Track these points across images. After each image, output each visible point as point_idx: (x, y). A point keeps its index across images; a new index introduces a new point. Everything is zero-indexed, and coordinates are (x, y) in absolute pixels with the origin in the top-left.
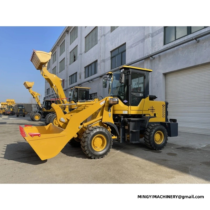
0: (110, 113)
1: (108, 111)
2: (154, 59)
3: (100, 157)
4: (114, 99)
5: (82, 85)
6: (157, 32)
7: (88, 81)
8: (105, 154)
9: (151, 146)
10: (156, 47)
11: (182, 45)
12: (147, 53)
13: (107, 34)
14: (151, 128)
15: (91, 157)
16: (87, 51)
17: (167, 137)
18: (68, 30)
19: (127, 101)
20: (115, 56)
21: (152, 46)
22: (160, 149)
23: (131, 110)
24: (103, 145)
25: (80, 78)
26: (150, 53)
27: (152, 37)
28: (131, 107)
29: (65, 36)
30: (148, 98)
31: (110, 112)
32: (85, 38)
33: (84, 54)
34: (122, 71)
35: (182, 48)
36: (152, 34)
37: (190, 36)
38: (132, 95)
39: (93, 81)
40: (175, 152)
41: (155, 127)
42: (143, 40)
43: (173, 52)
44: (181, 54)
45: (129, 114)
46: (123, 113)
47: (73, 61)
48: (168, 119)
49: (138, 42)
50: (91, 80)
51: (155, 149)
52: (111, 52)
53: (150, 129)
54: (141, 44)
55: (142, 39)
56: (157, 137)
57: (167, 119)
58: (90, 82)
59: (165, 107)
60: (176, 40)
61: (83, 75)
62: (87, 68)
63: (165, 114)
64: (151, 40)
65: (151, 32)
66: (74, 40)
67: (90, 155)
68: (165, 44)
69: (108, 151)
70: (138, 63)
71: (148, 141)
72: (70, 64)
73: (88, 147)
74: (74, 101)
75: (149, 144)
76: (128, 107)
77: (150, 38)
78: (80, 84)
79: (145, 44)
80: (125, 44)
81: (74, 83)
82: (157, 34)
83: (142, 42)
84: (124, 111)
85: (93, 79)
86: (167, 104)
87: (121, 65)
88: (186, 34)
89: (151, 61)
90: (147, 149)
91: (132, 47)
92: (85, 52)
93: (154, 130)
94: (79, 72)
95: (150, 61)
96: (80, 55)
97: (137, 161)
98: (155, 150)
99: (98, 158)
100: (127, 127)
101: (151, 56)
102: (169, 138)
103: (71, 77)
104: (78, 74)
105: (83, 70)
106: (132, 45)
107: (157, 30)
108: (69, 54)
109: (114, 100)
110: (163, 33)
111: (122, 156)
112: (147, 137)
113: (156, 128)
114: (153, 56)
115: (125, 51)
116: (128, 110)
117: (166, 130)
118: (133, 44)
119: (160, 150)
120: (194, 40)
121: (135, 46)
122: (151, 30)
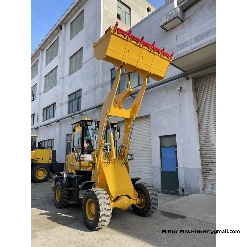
5: (39, 129)
6: (106, 83)
7: (45, 125)
13: (65, 77)
16: (46, 92)
20: (72, 101)
21: (102, 96)
25: (37, 120)
26: (100, 103)
27: (102, 87)
32: (45, 77)
33: (43, 94)
36: (102, 85)
42: (95, 89)
49: (91, 90)
52: (69, 96)
54: (93, 93)
58: (47, 126)
60: (119, 93)
61: (41, 118)
62: (46, 110)
64: (101, 90)
65: (101, 83)
70: (91, 110)
78: (37, 128)
79: (96, 93)
80: (81, 90)
82: (106, 85)
83: (94, 91)
85: (50, 123)
87: (77, 110)
91: (87, 94)
92: (44, 92)
94: (37, 114)
95: (100, 110)
101: (100, 106)
104: (35, 116)
105: (41, 111)
107: (106, 81)
115: (81, 97)
118: (87, 91)
121: (89, 93)
122: (101, 81)
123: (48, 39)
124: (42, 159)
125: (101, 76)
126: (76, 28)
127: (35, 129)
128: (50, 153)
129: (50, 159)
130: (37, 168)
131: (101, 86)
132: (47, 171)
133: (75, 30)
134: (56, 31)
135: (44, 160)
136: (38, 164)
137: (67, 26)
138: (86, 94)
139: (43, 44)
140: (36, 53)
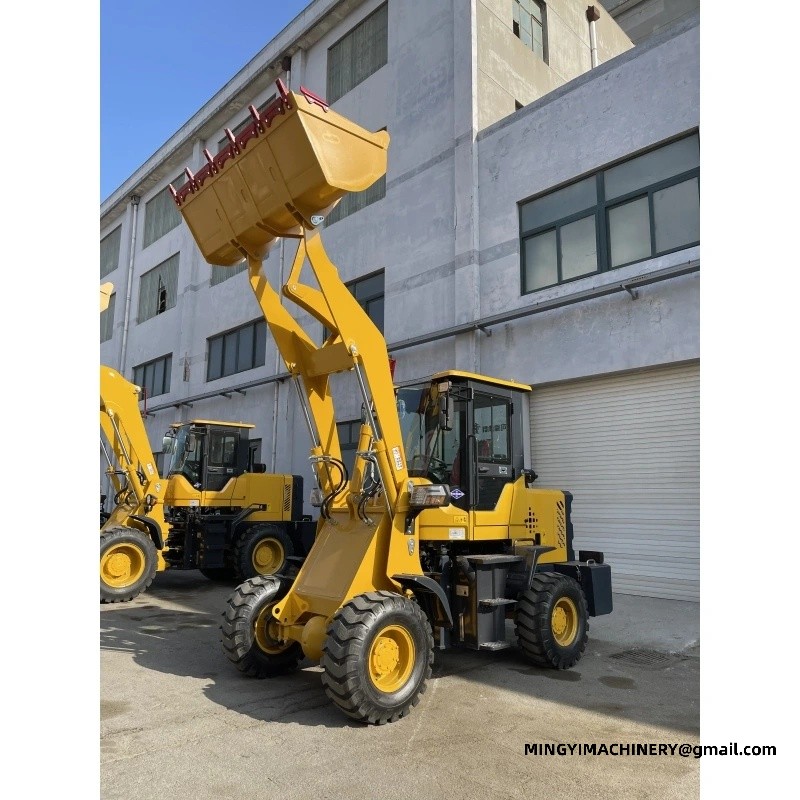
0: (411, 537)
1: (406, 532)
2: (488, 336)
3: (395, 717)
4: (433, 488)
5: (192, 406)
6: (499, 250)
7: (223, 394)
8: (412, 699)
9: (544, 654)
10: (495, 296)
11: (582, 303)
12: (467, 314)
14: (539, 588)
15: (367, 717)
16: (222, 280)
17: (585, 618)
18: (137, 191)
19: (463, 494)
21: (483, 293)
22: (571, 666)
23: (475, 525)
24: (401, 667)
25: (186, 378)
26: (477, 317)
27: (481, 264)
28: (474, 515)
29: (125, 210)
30: (522, 479)
31: (413, 533)
33: (205, 290)
34: (444, 387)
35: (585, 311)
36: (480, 255)
37: (609, 278)
38: (480, 472)
39: (245, 393)
40: (619, 672)
41: (553, 583)
42: (451, 268)
43: (553, 321)
44: (581, 328)
45: (471, 539)
46: (452, 537)
47: (154, 310)
48: (573, 552)
49: (429, 273)
50: (238, 390)
51: (555, 664)
53: (535, 591)
54: (441, 283)
55: (445, 266)
56: (558, 618)
57: (570, 553)
58: (230, 397)
59: (564, 510)
60: (561, 282)
61: (199, 369)
62: (219, 342)
63: (565, 533)
64: (476, 274)
65: (476, 247)
66: (164, 234)
67: (363, 712)
68: (524, 292)
69: (420, 688)
70: (432, 342)
71: (533, 637)
72: (139, 321)
73: (357, 681)
74: (184, 474)
75: (536, 649)
76: (465, 513)
77: (475, 267)
78: (185, 403)
79: (457, 283)
80: (382, 272)
81: (152, 396)
82: (498, 256)
83: (444, 275)
84: (451, 530)
85: (244, 388)
86: (569, 498)
88: (595, 268)
89: (480, 341)
90: (525, 669)
91: (409, 288)
92: (213, 282)
93: (551, 597)
94: (182, 355)
95: (477, 341)
96: (190, 292)
97: (532, 719)
98: (556, 668)
99: (389, 721)
100: (463, 590)
101: (482, 327)
102: (592, 621)
103: (141, 371)
105: (202, 348)
106: (408, 280)
107: (497, 243)
108: (139, 279)
109: (433, 494)
110: (517, 256)
111: (466, 704)
112: (530, 624)
113: (556, 589)
114: (488, 328)
115: (382, 296)
116: (465, 527)
117: (581, 592)
118: (412, 277)
119: (570, 669)
120: (623, 290)
121: (420, 284)
122: (476, 241)
123: (232, 104)
124: (264, 507)
125: (476, 225)
126: (353, 64)
127: (177, 406)
128: (287, 487)
129: (287, 509)
130: (257, 535)
131: (476, 257)
132: (283, 545)
133: (347, 71)
134: (266, 76)
135: (269, 509)
136: (258, 523)
137: (309, 60)
138: (405, 286)
139: (208, 121)
140: (176, 149)
